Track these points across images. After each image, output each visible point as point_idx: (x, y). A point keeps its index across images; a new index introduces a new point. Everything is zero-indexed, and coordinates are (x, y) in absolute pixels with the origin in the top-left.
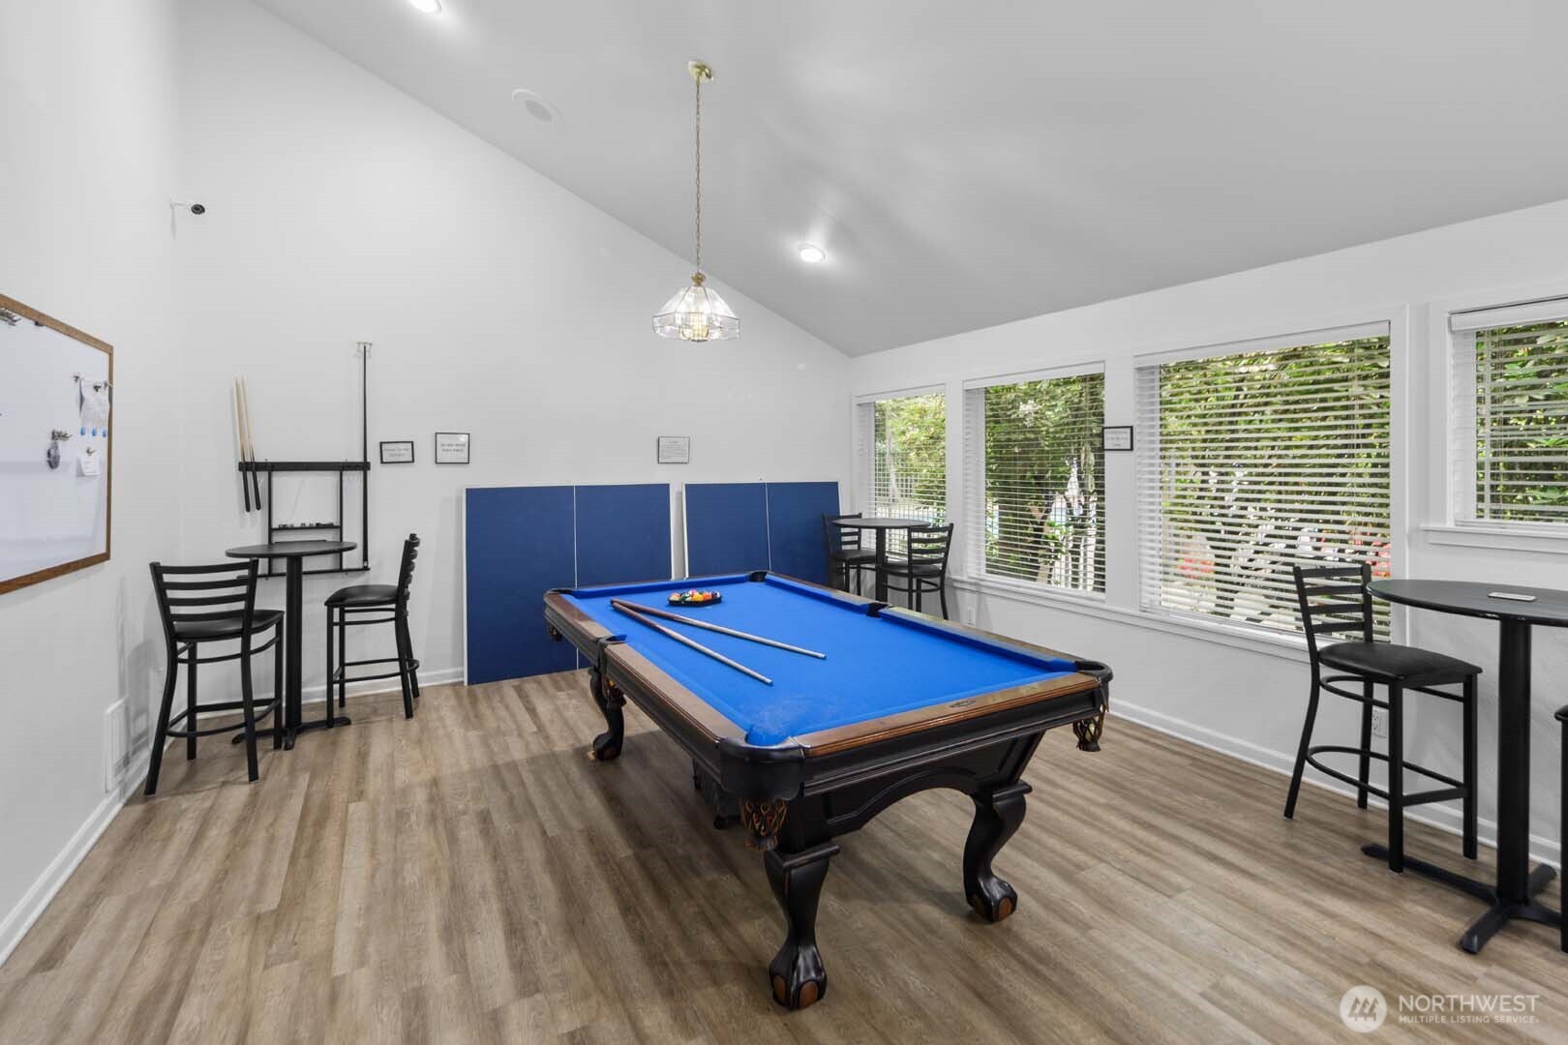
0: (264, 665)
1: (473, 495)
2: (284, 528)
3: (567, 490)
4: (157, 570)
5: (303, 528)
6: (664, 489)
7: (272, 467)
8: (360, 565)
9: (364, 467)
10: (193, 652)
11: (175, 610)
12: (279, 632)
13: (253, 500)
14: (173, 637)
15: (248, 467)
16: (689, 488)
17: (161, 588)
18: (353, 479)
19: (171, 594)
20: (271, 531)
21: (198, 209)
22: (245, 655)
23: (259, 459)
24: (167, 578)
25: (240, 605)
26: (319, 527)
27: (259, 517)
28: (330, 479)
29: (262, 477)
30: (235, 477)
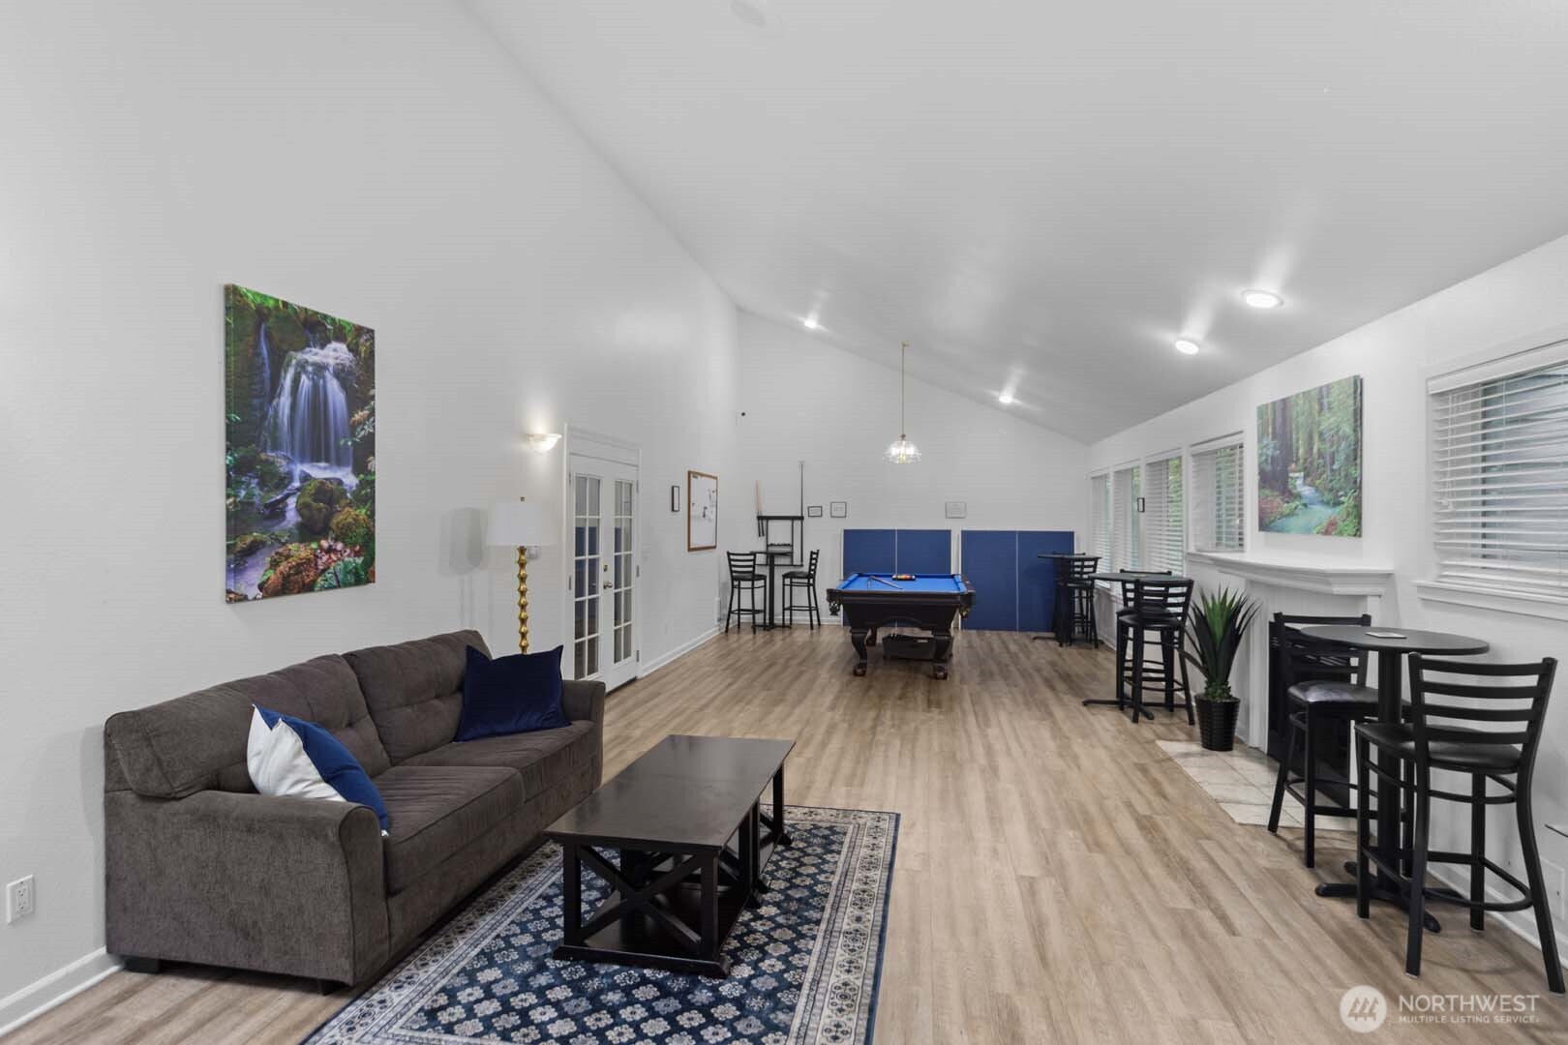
0: (759, 594)
1: (847, 533)
2: (772, 545)
3: (893, 531)
4: (729, 554)
5: (778, 545)
6: (948, 533)
7: (768, 518)
8: (799, 563)
9: (801, 518)
10: (739, 585)
11: (734, 569)
12: (765, 583)
13: (763, 532)
14: (733, 579)
15: (760, 518)
16: (963, 532)
17: (730, 560)
18: (797, 523)
19: (733, 563)
20: (768, 546)
21: (743, 414)
22: (753, 588)
23: (764, 514)
24: (732, 557)
25: (751, 569)
26: (785, 545)
27: (763, 538)
28: (788, 523)
29: (765, 522)
30: (756, 521)
